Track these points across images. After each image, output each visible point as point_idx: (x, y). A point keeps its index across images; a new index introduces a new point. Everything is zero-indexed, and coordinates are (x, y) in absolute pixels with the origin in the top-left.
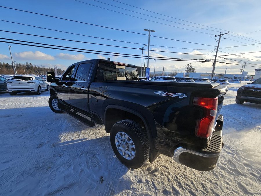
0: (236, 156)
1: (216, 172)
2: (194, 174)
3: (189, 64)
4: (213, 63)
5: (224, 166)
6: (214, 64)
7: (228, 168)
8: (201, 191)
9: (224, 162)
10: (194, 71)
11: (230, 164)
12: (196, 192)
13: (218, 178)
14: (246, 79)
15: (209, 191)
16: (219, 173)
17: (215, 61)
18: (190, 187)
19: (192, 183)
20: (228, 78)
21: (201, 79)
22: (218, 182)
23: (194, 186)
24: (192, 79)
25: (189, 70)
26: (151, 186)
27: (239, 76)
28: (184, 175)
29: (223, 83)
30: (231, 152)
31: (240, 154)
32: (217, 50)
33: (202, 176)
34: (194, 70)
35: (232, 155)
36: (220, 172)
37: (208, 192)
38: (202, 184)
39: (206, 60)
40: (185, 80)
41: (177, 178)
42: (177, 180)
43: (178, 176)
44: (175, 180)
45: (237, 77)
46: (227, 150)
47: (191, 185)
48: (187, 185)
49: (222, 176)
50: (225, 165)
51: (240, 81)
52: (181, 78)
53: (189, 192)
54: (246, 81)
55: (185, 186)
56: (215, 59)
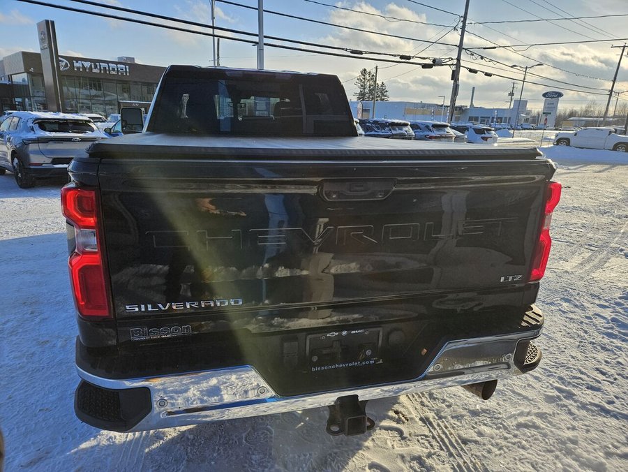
0: (618, 309)
1: (605, 345)
2: (573, 357)
3: (365, 70)
4: (453, 71)
5: (610, 331)
6: (455, 76)
7: (620, 332)
8: (604, 380)
9: (607, 325)
10: (383, 95)
11: (619, 326)
12: (599, 385)
13: (615, 354)
14: (522, 123)
15: (617, 377)
16: (612, 346)
17: (458, 65)
18: (583, 380)
19: (582, 373)
20: (480, 119)
21: (431, 126)
22: (620, 360)
23: (588, 376)
24: (406, 125)
25: (367, 91)
26: (515, 399)
27: (507, 115)
28: (556, 363)
29: (483, 135)
30: (607, 304)
31: (623, 305)
32: (463, 28)
33: (587, 357)
34: (383, 91)
35: (611, 309)
36: (612, 342)
37: (615, 379)
38: (597, 369)
39: (434, 61)
40: (387, 129)
41: (550, 372)
42: (552, 375)
43: (548, 368)
44: (549, 376)
45: (501, 118)
46: (597, 302)
47: (583, 377)
48: (575, 378)
49: (620, 348)
50: (612, 328)
51: (509, 129)
52: (375, 122)
53: (588, 388)
54: (525, 129)
55: (576, 381)
56: (458, 59)
